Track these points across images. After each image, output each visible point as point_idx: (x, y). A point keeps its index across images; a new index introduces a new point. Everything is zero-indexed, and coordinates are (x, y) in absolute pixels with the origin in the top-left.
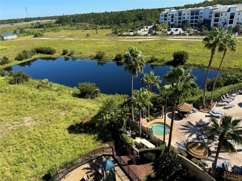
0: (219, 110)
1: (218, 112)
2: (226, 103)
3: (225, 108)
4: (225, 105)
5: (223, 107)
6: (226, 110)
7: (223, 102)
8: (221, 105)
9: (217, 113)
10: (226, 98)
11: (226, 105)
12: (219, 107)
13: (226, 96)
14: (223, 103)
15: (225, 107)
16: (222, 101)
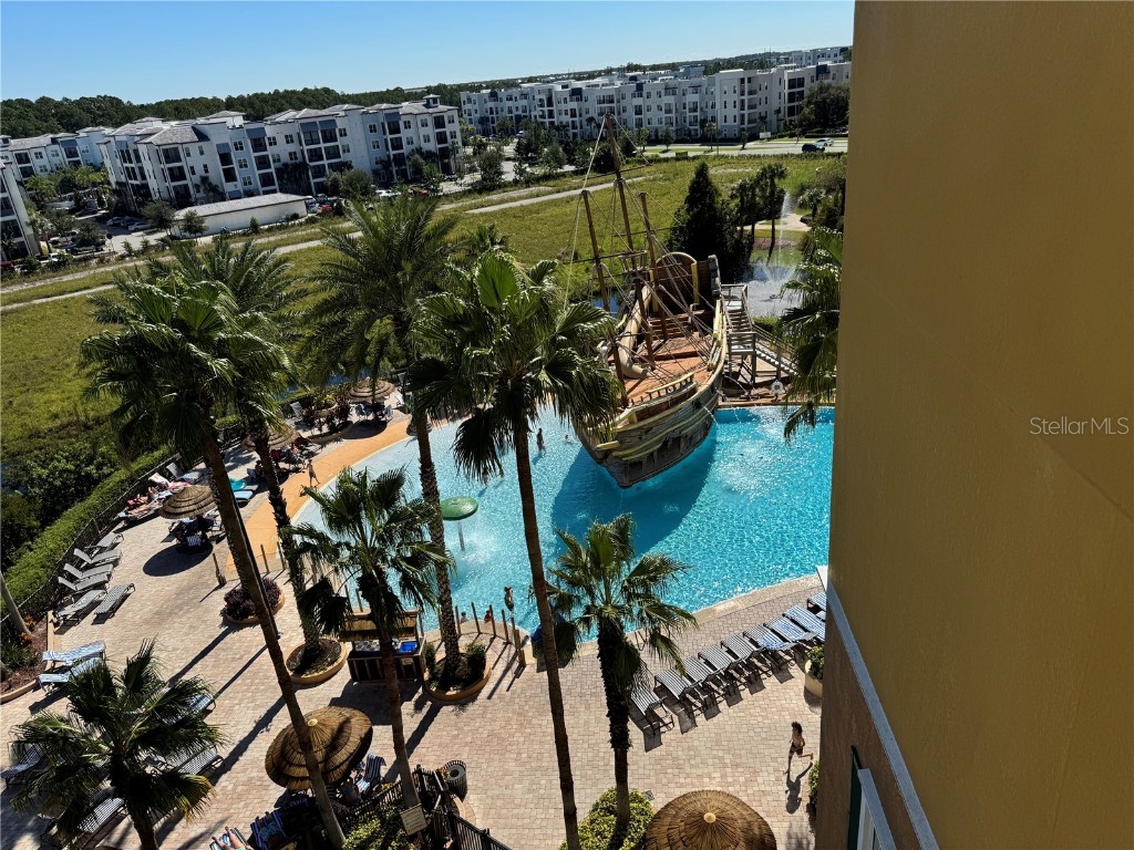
0: (83, 642)
1: (77, 657)
2: (93, 595)
3: (101, 619)
4: (94, 604)
5: (92, 616)
6: (108, 622)
7: (78, 596)
8: (81, 615)
9: (77, 663)
10: (83, 570)
11: (99, 603)
12: (73, 628)
13: (78, 563)
14: (84, 602)
15: (98, 615)
16: (74, 596)
